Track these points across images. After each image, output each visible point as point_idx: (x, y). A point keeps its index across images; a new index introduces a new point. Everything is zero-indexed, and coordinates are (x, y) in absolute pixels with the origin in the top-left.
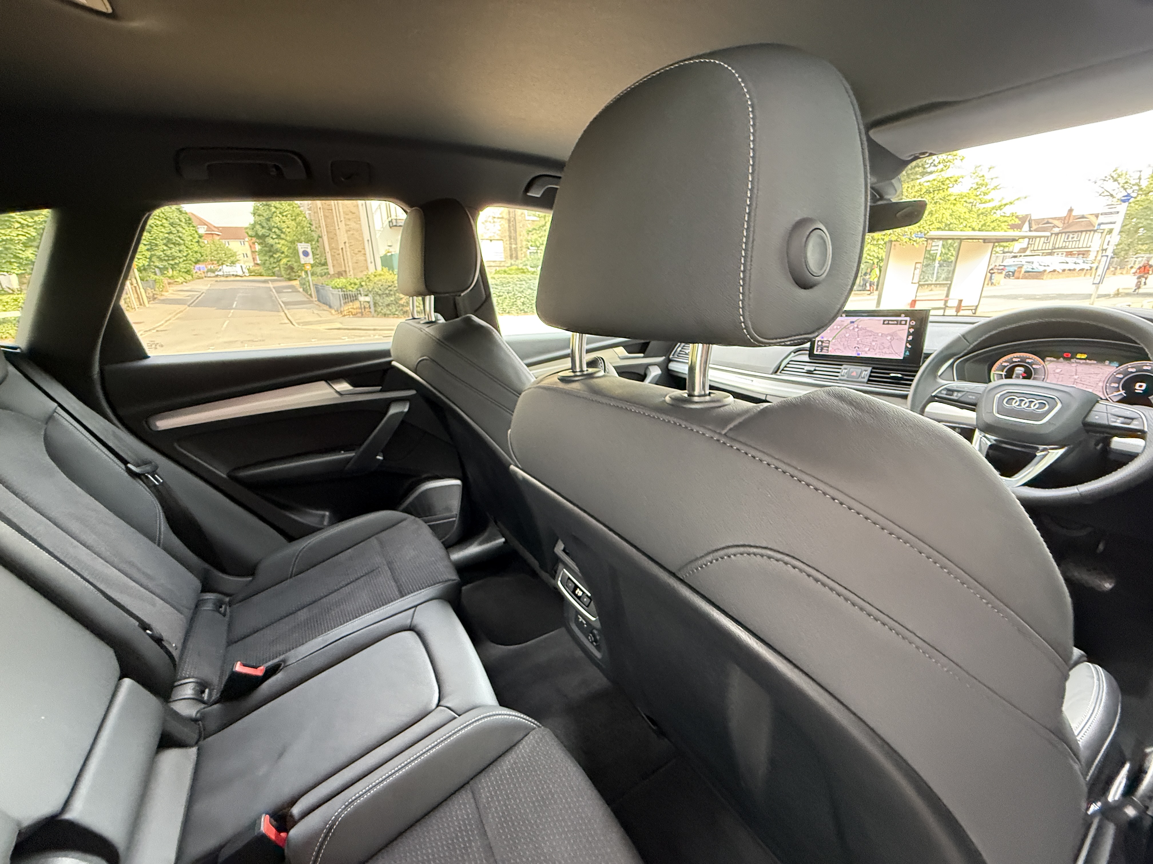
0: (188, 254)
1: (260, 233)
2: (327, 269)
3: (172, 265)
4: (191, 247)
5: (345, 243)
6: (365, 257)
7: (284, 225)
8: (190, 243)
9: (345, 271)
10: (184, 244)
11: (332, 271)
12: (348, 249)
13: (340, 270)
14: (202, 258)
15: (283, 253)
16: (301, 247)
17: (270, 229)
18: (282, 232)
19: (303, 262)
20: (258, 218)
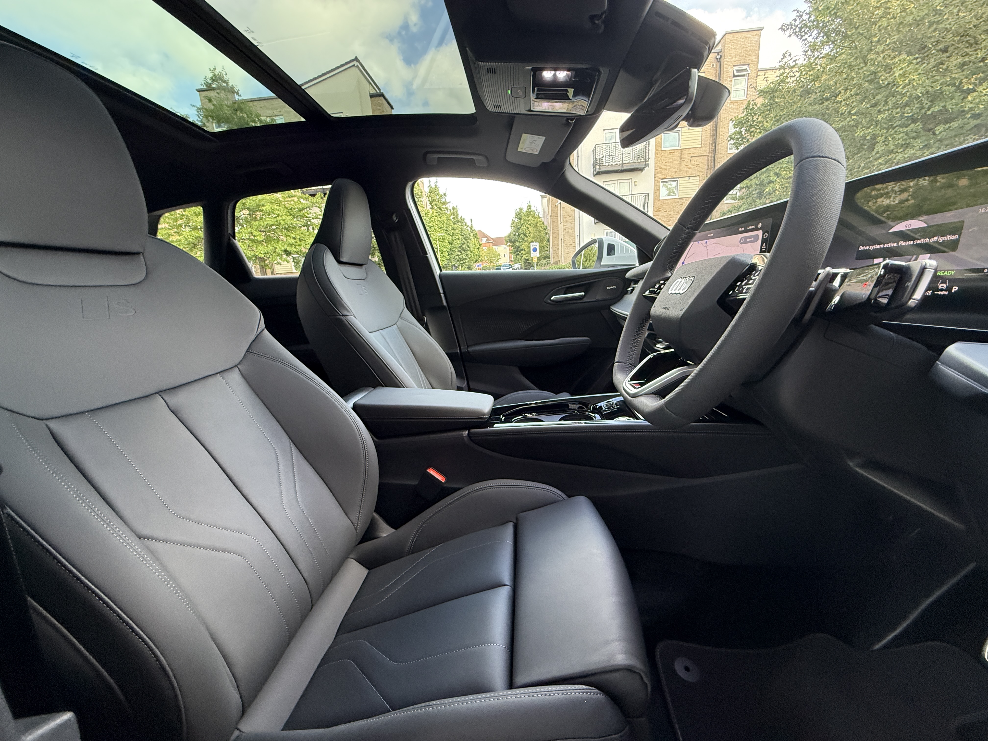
0: (471, 257)
2: (550, 261)
3: (462, 264)
4: (473, 251)
5: (561, 239)
8: (473, 249)
9: (560, 261)
10: (470, 250)
13: (557, 260)
14: (480, 259)
15: (525, 250)
17: (519, 236)
18: (526, 237)
19: (532, 256)
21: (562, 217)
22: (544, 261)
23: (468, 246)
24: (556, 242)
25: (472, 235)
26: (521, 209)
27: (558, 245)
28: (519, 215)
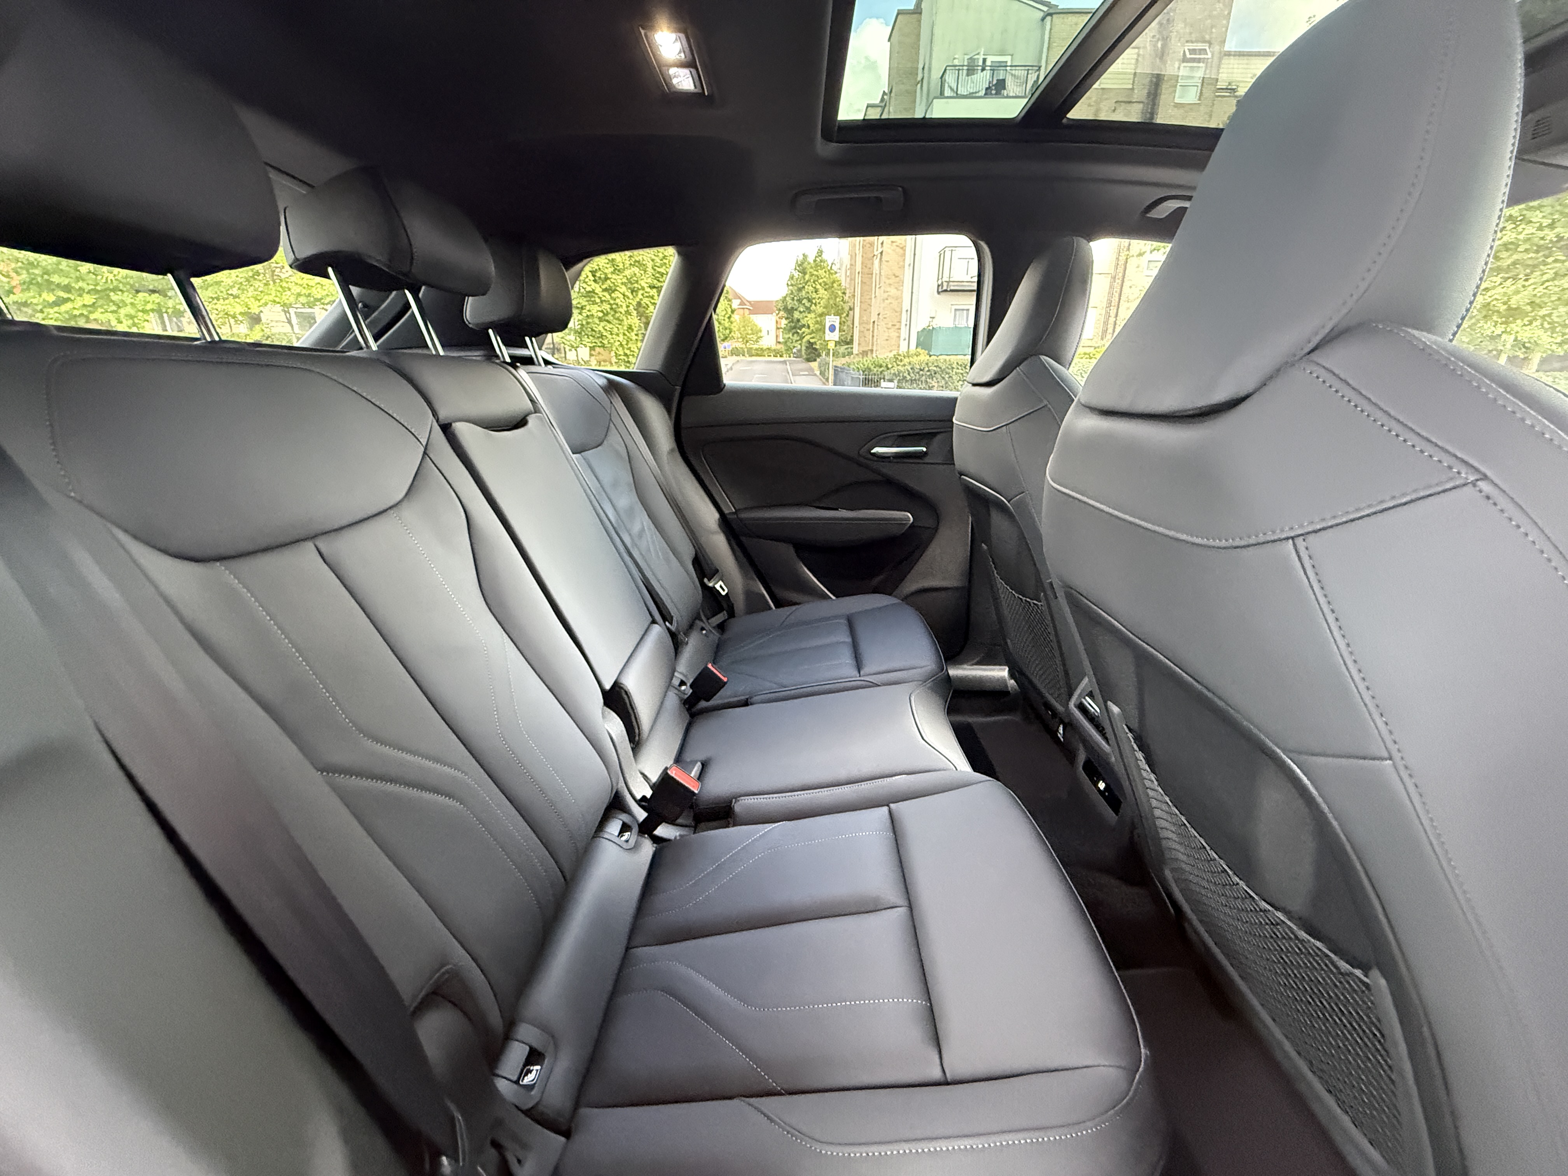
1: (789, 306)
2: (852, 348)
5: (879, 314)
6: (899, 333)
9: (872, 351)
12: (881, 323)
13: (866, 349)
14: (730, 335)
15: (809, 327)
16: (829, 321)
17: (800, 301)
18: (812, 304)
20: (790, 289)
21: (883, 278)
24: (865, 319)
26: (805, 260)
28: (801, 266)
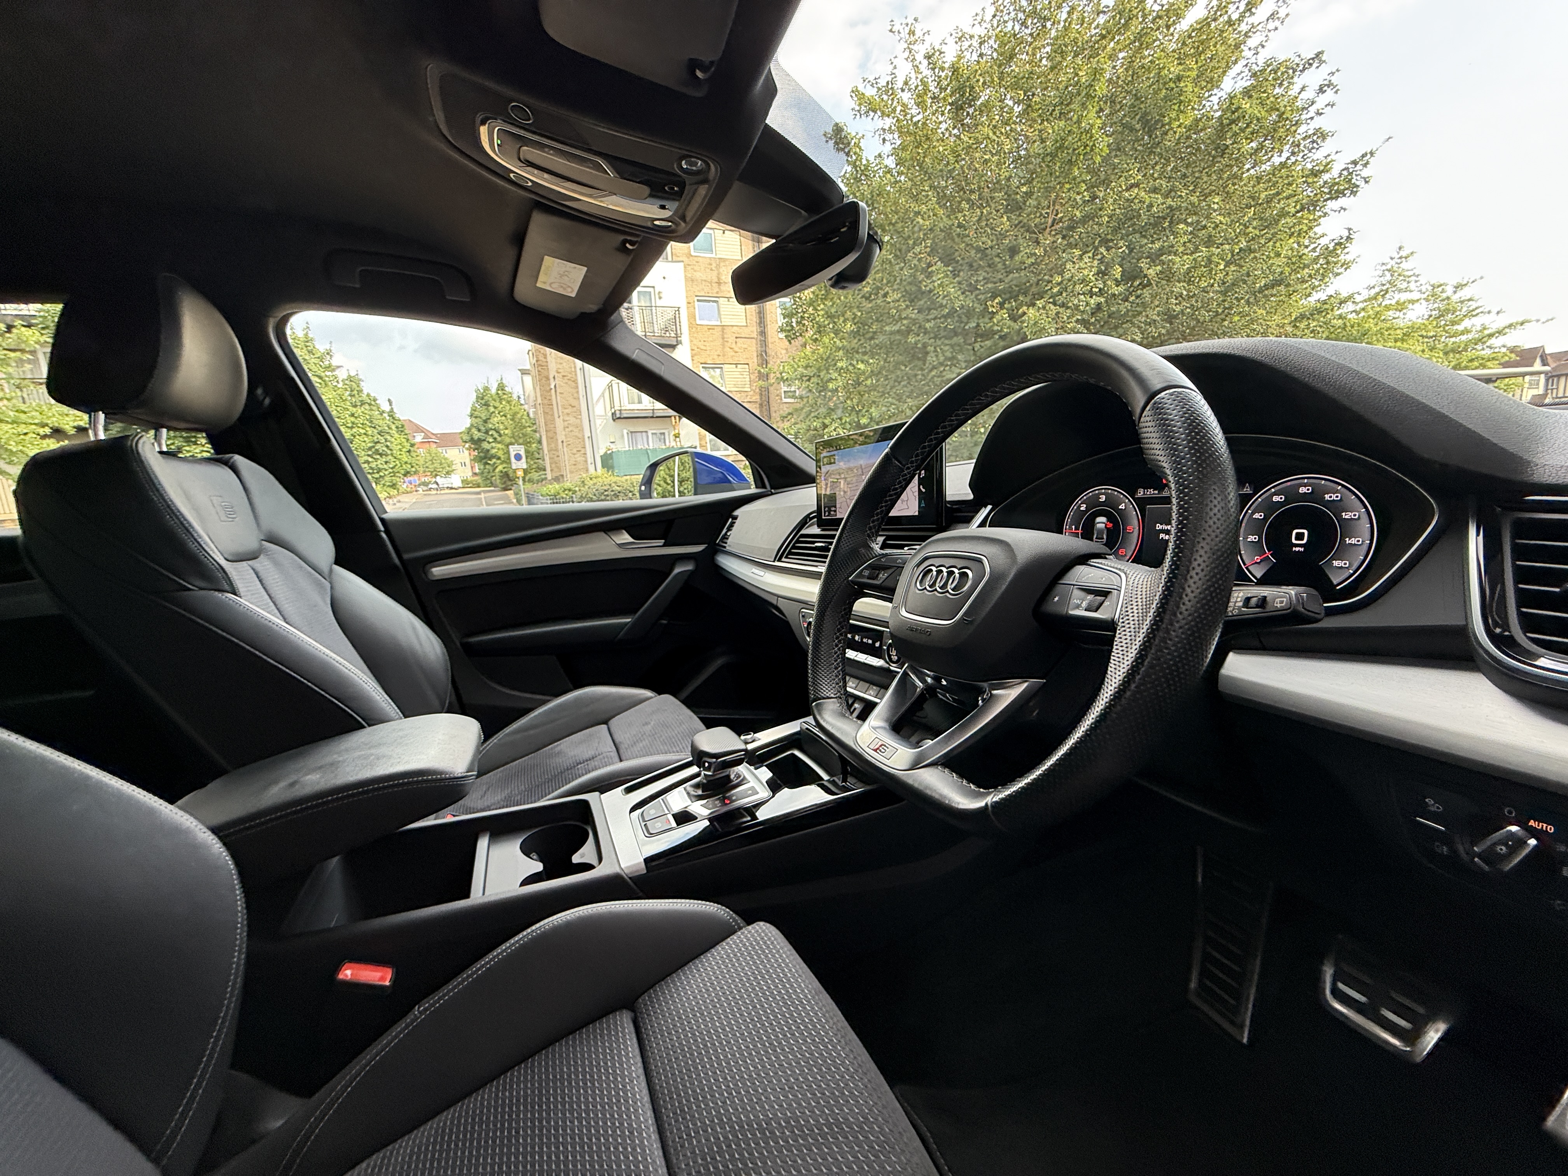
0: (394, 466)
1: (476, 438)
2: (546, 475)
4: (399, 457)
5: (563, 442)
6: (586, 458)
7: (501, 427)
8: (399, 453)
9: (562, 476)
10: (392, 454)
11: (549, 477)
12: (565, 449)
13: (558, 474)
14: (413, 469)
15: (499, 458)
16: (513, 450)
17: (487, 432)
18: (500, 436)
19: (514, 467)
20: (475, 420)
21: (560, 408)
22: (535, 476)
23: (387, 446)
24: (553, 445)
25: (393, 427)
26: (486, 389)
27: (557, 450)
28: (483, 399)
